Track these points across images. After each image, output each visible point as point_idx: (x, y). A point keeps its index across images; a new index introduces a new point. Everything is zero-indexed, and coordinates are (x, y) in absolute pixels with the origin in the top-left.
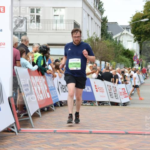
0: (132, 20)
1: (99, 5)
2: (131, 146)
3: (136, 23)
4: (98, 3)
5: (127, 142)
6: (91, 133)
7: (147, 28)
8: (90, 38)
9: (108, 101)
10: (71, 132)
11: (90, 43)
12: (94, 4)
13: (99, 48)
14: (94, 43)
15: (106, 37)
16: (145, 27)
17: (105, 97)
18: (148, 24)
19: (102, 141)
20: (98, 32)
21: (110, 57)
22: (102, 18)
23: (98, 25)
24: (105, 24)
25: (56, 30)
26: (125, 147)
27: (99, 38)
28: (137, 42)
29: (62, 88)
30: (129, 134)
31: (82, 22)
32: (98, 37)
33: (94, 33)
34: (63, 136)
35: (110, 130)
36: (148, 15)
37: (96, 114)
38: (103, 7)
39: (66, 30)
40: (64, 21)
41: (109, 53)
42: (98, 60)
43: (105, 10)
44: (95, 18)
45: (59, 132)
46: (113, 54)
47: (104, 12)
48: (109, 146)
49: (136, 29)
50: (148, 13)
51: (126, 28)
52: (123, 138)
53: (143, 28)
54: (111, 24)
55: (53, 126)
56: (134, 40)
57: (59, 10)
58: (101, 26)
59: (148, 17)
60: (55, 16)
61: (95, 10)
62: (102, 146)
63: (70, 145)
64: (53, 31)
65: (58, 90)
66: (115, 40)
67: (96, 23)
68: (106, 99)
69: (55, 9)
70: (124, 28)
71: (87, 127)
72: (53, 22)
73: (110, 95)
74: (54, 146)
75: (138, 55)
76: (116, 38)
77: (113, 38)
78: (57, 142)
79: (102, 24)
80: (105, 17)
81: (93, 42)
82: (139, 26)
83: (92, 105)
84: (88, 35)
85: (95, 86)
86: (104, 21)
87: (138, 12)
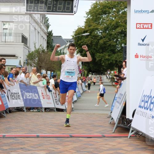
0: (74, 34)
1: (44, 20)
2: (76, 148)
3: (78, 37)
4: (43, 19)
5: (71, 144)
6: (38, 137)
7: (89, 41)
8: (37, 50)
9: (54, 107)
10: (19, 136)
11: (37, 54)
12: (40, 19)
13: (45, 59)
14: (40, 55)
15: (52, 49)
16: (86, 41)
17: (51, 103)
18: (89, 38)
19: (48, 145)
20: (44, 44)
21: (55, 67)
22: (48, 32)
23: (44, 38)
24: (50, 37)
25: (5, 42)
26: (70, 149)
27: (45, 50)
28: (79, 54)
29: (11, 95)
30: (73, 137)
31: (29, 35)
32: (44, 48)
33: (41, 46)
34: (12, 141)
35: (56, 134)
36: (89, 30)
37: (43, 119)
38: (48, 22)
39: (14, 42)
40: (12, 34)
41: (54, 64)
42: (44, 70)
43: (50, 25)
44: (41, 31)
45: (8, 137)
46: (58, 65)
47: (49, 26)
48: (56, 148)
49: (79, 43)
50: (89, 28)
51: (69, 41)
52: (68, 141)
53: (85, 42)
54: (56, 37)
55: (2, 131)
56: (77, 52)
57: (8, 24)
58: (46, 39)
59: (89, 31)
60: (4, 30)
61: (42, 24)
62: (49, 148)
63: (18, 149)
64: (2, 43)
65: (8, 97)
66: (59, 52)
67: (42, 36)
68: (52, 106)
69: (4, 23)
70: (67, 41)
71: (34, 131)
72: (2, 35)
73: (56, 102)
74: (4, 150)
75: (80, 65)
76: (61, 50)
77: (58, 50)
78: (6, 146)
79: (48, 37)
80: (51, 31)
81: (40, 53)
82: (81, 40)
83: (39, 112)
84: (35, 47)
85: (42, 93)
86: (50, 34)
87: (79, 27)
